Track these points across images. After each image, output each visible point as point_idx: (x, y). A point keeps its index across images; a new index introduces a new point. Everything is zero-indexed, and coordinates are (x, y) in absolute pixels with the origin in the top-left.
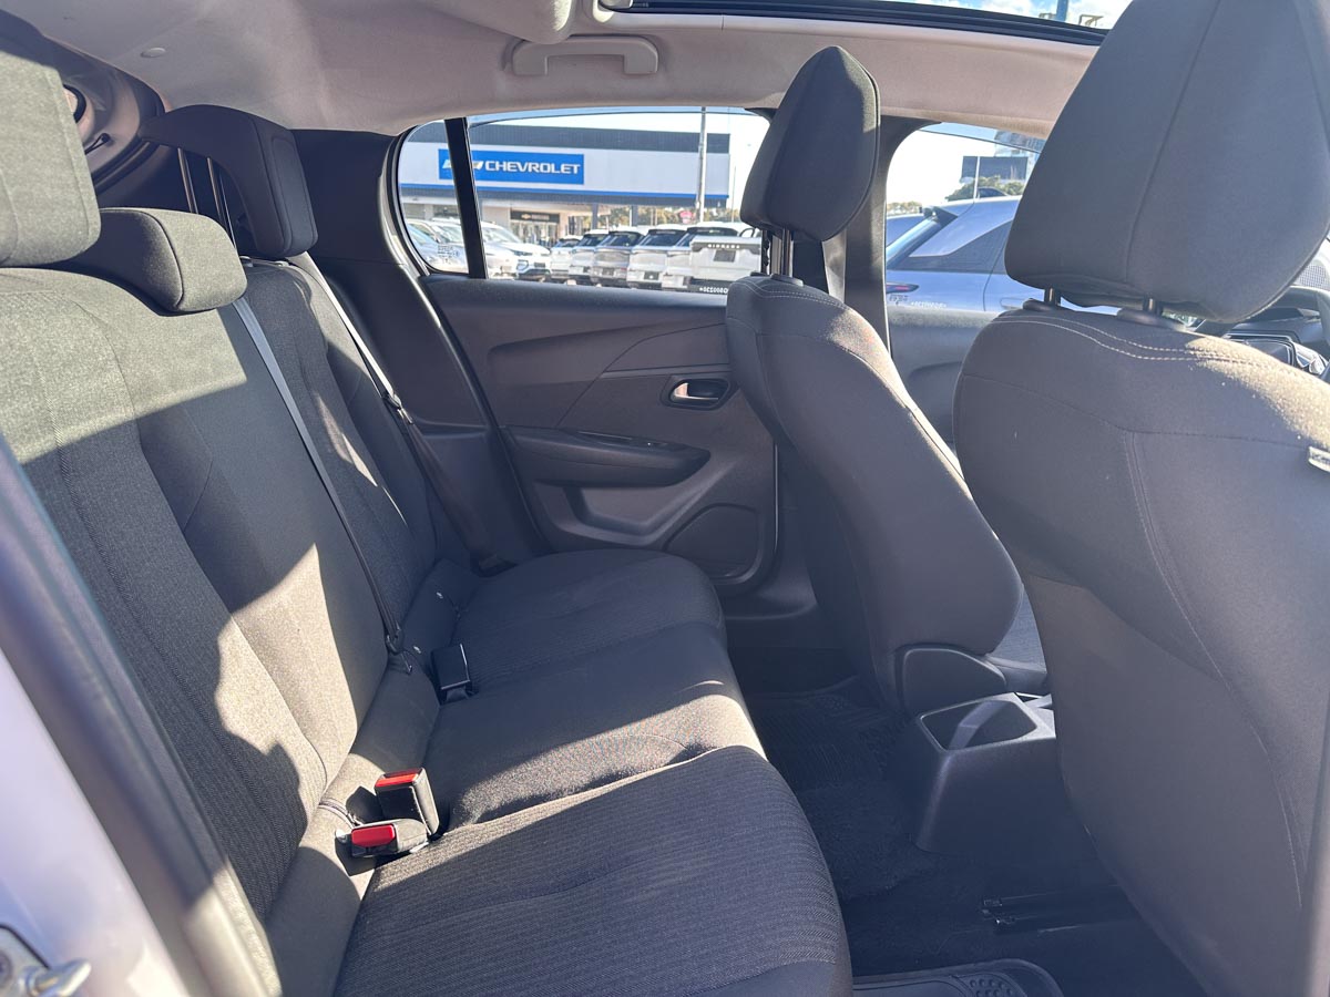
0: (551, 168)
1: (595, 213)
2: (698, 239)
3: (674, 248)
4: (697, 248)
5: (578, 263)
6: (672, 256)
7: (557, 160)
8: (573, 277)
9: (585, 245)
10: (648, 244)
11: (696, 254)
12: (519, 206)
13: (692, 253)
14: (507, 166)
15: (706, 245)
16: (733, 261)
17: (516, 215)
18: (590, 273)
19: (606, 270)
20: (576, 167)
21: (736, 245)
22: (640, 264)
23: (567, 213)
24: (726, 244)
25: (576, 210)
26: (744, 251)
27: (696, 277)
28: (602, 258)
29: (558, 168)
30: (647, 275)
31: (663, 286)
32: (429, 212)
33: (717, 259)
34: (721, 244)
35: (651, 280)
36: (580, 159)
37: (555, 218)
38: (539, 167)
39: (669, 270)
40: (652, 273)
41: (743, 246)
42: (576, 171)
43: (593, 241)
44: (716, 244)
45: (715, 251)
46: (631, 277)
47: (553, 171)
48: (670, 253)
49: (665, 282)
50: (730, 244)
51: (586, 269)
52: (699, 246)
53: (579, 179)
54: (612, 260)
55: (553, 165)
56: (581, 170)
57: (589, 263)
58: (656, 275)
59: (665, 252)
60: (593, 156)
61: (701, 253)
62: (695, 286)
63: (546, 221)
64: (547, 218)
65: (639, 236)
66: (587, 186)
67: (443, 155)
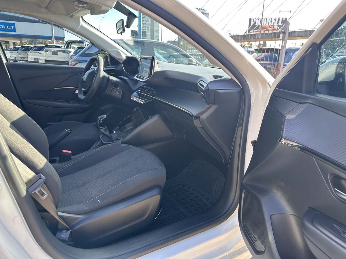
1: (22, 41)
2: (46, 49)
3: (41, 51)
4: (46, 51)
5: (13, 56)
6: (41, 53)
7: (5, 24)
8: (12, 60)
9: (15, 50)
10: (34, 50)
11: (46, 53)
13: (45, 53)
15: (49, 50)
16: (58, 55)
18: (17, 59)
19: (21, 58)
20: (12, 27)
21: (58, 50)
22: (32, 56)
23: (11, 41)
24: (55, 50)
25: (15, 40)
26: (61, 52)
27: (47, 59)
28: (20, 54)
29: (6, 27)
30: (35, 59)
31: (39, 62)
33: (53, 54)
34: (53, 50)
35: (36, 61)
36: (14, 25)
37: (8, 42)
39: (40, 58)
40: (36, 59)
41: (60, 51)
42: (12, 28)
43: (17, 49)
44: (52, 50)
45: (52, 52)
46: (29, 60)
47: (4, 28)
48: (40, 53)
49: (40, 61)
50: (56, 50)
51: (15, 58)
52: (47, 51)
53: (14, 30)
54: (24, 55)
55: (4, 26)
56: (14, 28)
57: (16, 56)
58: (38, 59)
59: (39, 52)
61: (48, 52)
62: (47, 62)
63: (4, 43)
64: (5, 42)
65: (32, 48)
66: (16, 33)
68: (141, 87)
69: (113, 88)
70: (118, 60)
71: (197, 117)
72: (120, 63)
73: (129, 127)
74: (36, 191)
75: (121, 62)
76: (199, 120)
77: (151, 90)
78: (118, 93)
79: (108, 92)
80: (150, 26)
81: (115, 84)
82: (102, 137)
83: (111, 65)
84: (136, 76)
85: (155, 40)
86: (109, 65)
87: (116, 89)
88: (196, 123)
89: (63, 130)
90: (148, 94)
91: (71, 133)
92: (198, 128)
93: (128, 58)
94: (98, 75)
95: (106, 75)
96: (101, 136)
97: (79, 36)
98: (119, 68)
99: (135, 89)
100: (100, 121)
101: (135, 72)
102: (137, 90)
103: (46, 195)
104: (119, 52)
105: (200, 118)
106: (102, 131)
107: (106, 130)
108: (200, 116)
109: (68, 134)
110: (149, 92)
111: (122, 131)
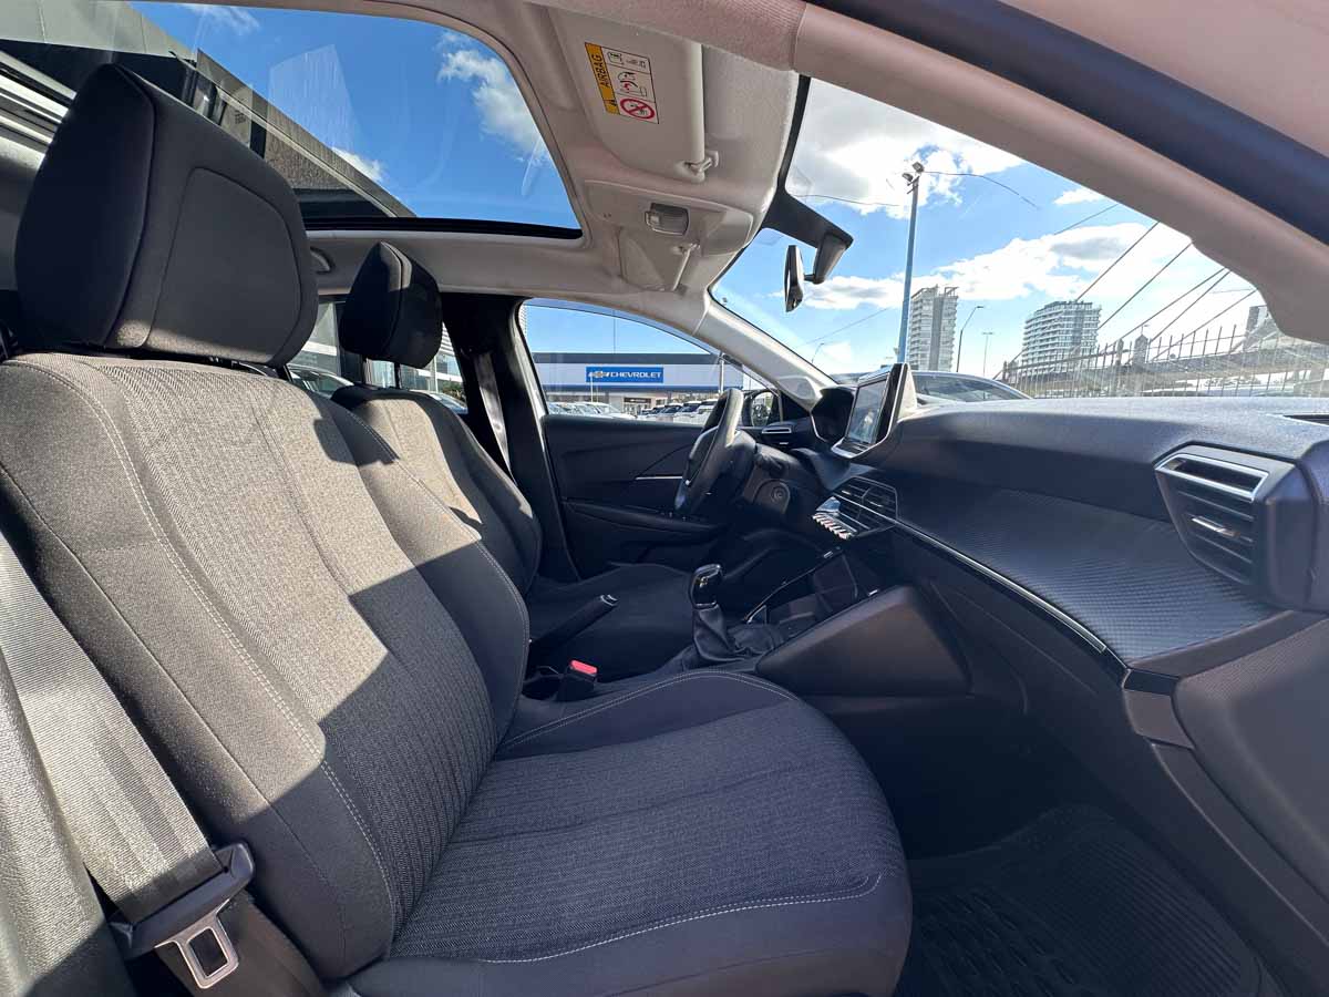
0: (646, 375)
1: (669, 397)
7: (649, 371)
12: (628, 395)
14: (622, 375)
17: (627, 400)
20: (659, 374)
23: (654, 398)
25: (660, 395)
29: (649, 375)
32: (581, 399)
36: (661, 370)
37: (648, 401)
38: (638, 375)
42: (659, 376)
53: (660, 380)
56: (662, 375)
60: (668, 369)
63: (643, 402)
65: (680, 407)
66: (665, 384)
67: (589, 370)
68: (852, 481)
69: (766, 480)
70: (802, 405)
71: (1154, 680)
72: (807, 414)
73: (800, 609)
74: (183, 941)
75: (810, 409)
76: (1168, 698)
77: (887, 493)
78: (778, 498)
79: (749, 493)
80: (928, 354)
81: (775, 469)
82: (700, 637)
83: (784, 420)
84: (839, 443)
85: (941, 371)
86: (779, 420)
87: (775, 484)
88: (1141, 714)
89: (595, 596)
90: (875, 508)
91: (613, 607)
92: (1153, 745)
93: (826, 392)
94: (720, 441)
95: (751, 442)
96: (698, 633)
97: (700, 343)
98: (802, 426)
99: (833, 488)
100: (698, 582)
101: (840, 432)
102: (838, 491)
103: (231, 964)
104: (807, 382)
105: (1180, 688)
106: (702, 617)
107: (713, 615)
108: (1179, 678)
109: (606, 610)
110: (879, 501)
111: (776, 623)
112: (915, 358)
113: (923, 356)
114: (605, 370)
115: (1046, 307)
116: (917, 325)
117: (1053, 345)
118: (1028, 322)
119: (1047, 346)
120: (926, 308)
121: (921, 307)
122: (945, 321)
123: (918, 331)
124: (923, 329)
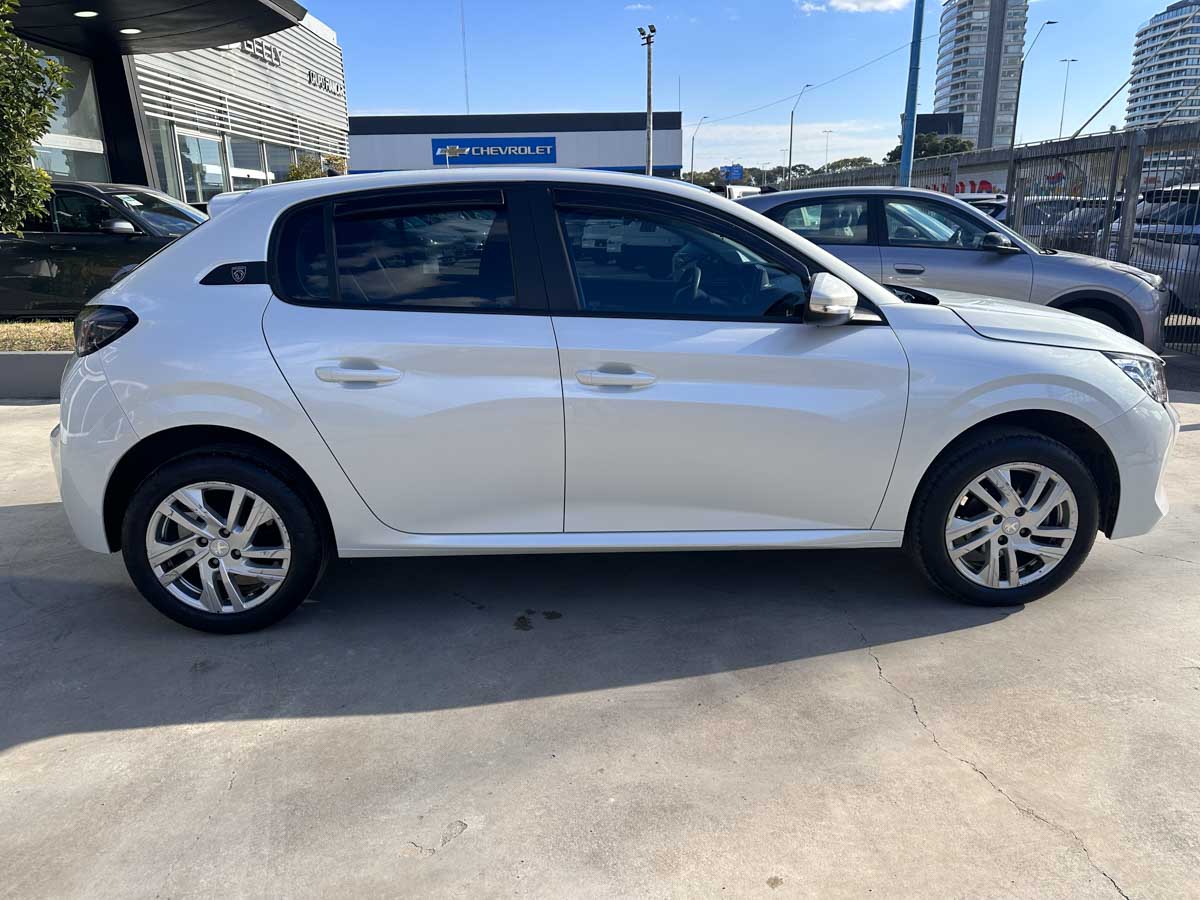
0: (528, 150)
7: (533, 143)
14: (490, 151)
20: (549, 148)
36: (552, 141)
38: (517, 150)
42: (549, 152)
53: (552, 158)
56: (553, 150)
60: (564, 139)
62: (626, 251)
67: (436, 144)
80: (979, 92)
112: (958, 102)
113: (973, 96)
114: (463, 143)
115: (1171, 9)
116: (963, 45)
117: (1178, 72)
118: (1139, 35)
119: (1169, 74)
120: (977, 15)
121: (970, 14)
122: (1008, 37)
123: (963, 56)
124: (971, 51)
